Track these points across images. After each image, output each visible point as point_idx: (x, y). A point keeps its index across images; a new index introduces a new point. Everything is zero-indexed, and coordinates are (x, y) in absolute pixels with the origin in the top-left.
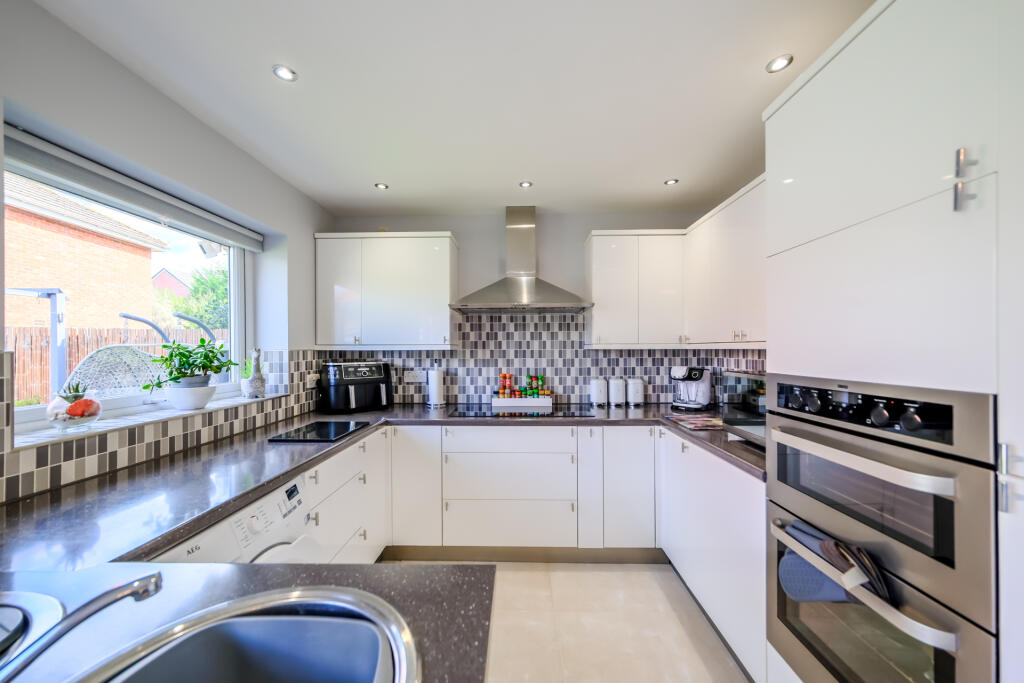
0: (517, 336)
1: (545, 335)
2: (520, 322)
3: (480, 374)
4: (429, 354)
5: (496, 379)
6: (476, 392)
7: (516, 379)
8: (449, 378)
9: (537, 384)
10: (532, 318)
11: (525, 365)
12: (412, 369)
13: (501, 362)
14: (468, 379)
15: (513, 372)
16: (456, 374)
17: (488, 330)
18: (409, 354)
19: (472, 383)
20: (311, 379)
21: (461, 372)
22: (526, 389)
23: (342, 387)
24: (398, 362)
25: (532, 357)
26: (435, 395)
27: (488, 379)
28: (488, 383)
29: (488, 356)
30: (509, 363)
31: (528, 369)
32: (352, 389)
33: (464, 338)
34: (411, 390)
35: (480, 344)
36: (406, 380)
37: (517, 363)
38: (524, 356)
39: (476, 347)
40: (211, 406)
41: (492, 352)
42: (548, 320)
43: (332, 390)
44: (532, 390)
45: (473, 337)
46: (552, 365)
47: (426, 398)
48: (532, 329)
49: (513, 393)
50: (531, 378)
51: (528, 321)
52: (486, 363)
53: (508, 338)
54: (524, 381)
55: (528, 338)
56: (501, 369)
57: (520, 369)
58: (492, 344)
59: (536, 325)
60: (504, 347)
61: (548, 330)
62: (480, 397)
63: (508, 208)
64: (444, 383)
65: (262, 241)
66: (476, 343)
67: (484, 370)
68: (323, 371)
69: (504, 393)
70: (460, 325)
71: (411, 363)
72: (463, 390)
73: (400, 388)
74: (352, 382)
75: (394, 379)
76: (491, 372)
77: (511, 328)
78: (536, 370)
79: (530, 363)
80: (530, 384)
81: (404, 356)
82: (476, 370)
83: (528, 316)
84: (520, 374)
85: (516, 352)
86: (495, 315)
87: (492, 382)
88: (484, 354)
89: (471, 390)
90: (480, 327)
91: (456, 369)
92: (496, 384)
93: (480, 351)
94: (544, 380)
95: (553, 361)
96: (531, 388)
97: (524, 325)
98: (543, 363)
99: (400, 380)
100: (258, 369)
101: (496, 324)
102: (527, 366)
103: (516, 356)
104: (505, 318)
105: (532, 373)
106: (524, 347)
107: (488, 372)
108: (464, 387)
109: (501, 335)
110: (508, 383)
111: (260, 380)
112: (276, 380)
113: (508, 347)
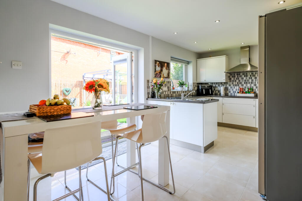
0: (245, 78)
1: (253, 78)
2: (246, 75)
3: (234, 88)
4: (221, 83)
5: (239, 89)
6: (233, 92)
7: (244, 89)
8: (226, 89)
9: (251, 90)
10: (249, 74)
11: (247, 86)
12: (217, 87)
13: (240, 85)
14: (231, 89)
15: (243, 87)
16: (228, 88)
17: (237, 77)
18: (217, 83)
19: (232, 90)
20: (196, 88)
21: (229, 88)
22: (247, 92)
23: (202, 90)
24: (214, 85)
25: (249, 84)
26: (222, 93)
27: (237, 89)
28: (237, 90)
29: (236, 84)
30: (242, 85)
31: (248, 87)
32: (204, 90)
33: (230, 79)
34: (217, 91)
35: (234, 81)
36: (216, 89)
37: (245, 85)
38: (247, 83)
39: (233, 81)
40: (183, 90)
41: (238, 82)
42: (254, 74)
43: (200, 90)
44: (249, 92)
45: (232, 79)
46: (255, 86)
47: (220, 94)
48: (249, 76)
49: (243, 93)
50: (249, 89)
51: (248, 74)
52: (236, 85)
53: (242, 79)
54: (247, 90)
55: (248, 79)
56: (240, 87)
57: (246, 87)
58: (237, 81)
59: (250, 75)
60: (241, 81)
61: (254, 76)
62: (234, 94)
63: (241, 47)
64: (225, 90)
65: (188, 63)
66: (233, 80)
67: (235, 87)
68: (198, 87)
69: (240, 93)
70: (229, 76)
71: (217, 85)
72: (230, 92)
73: (214, 91)
74: (204, 89)
75: (213, 89)
76: (238, 87)
77: (243, 76)
78: (250, 87)
79: (249, 85)
80: (248, 91)
81: (215, 84)
82: (233, 87)
83: (248, 73)
84: (246, 88)
85: (244, 82)
86: (239, 73)
87: (238, 90)
88: (235, 83)
89: (232, 92)
90: (234, 77)
91: (228, 87)
92: (239, 90)
93: (234, 83)
94: (252, 89)
95: (255, 85)
96: (249, 91)
97: (247, 76)
98: (253, 85)
99: (214, 90)
100: (188, 86)
101: (239, 76)
102: (248, 86)
103: (244, 83)
104: (241, 74)
105: (249, 88)
106: (247, 81)
107: (236, 87)
108: (230, 91)
109: (240, 78)
110: (242, 90)
111: (189, 87)
112: (191, 88)
113: (242, 81)
